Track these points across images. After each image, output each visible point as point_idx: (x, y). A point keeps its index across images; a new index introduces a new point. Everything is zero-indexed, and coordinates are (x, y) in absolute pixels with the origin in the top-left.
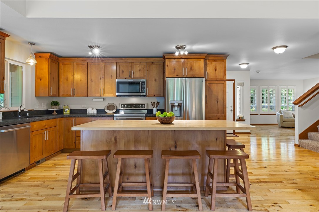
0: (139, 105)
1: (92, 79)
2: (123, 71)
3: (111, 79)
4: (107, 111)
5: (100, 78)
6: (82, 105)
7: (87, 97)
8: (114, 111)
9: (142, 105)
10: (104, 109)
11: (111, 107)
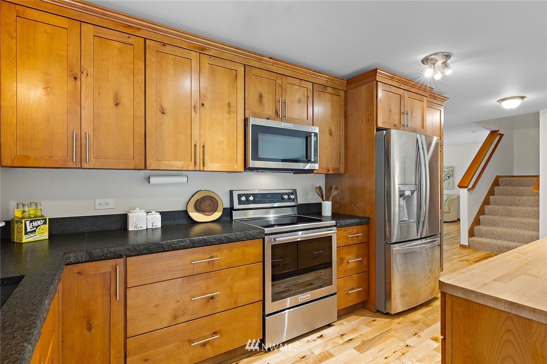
0: (283, 194)
1: (165, 106)
2: (261, 96)
3: (228, 115)
4: (196, 216)
5: (195, 107)
6: (97, 201)
7: (145, 168)
8: (217, 215)
9: (288, 194)
10: (186, 212)
11: (208, 202)
